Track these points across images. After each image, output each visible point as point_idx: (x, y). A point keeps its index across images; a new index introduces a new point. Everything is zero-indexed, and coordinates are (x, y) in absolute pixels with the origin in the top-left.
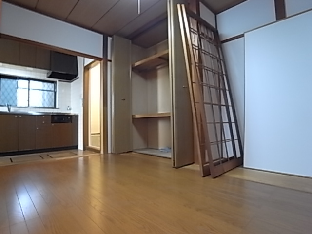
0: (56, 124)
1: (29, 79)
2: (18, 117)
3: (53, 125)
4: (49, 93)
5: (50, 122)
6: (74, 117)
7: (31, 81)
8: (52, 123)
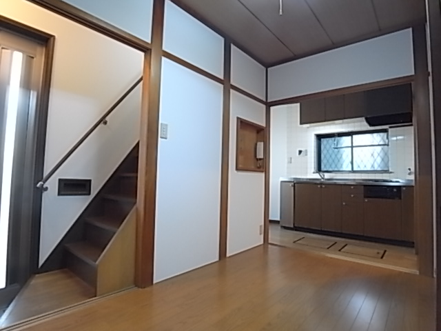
0: (370, 199)
1: (350, 134)
2: (321, 187)
3: (366, 200)
4: (382, 149)
5: (363, 195)
6: (404, 188)
7: (354, 136)
8: (365, 197)
